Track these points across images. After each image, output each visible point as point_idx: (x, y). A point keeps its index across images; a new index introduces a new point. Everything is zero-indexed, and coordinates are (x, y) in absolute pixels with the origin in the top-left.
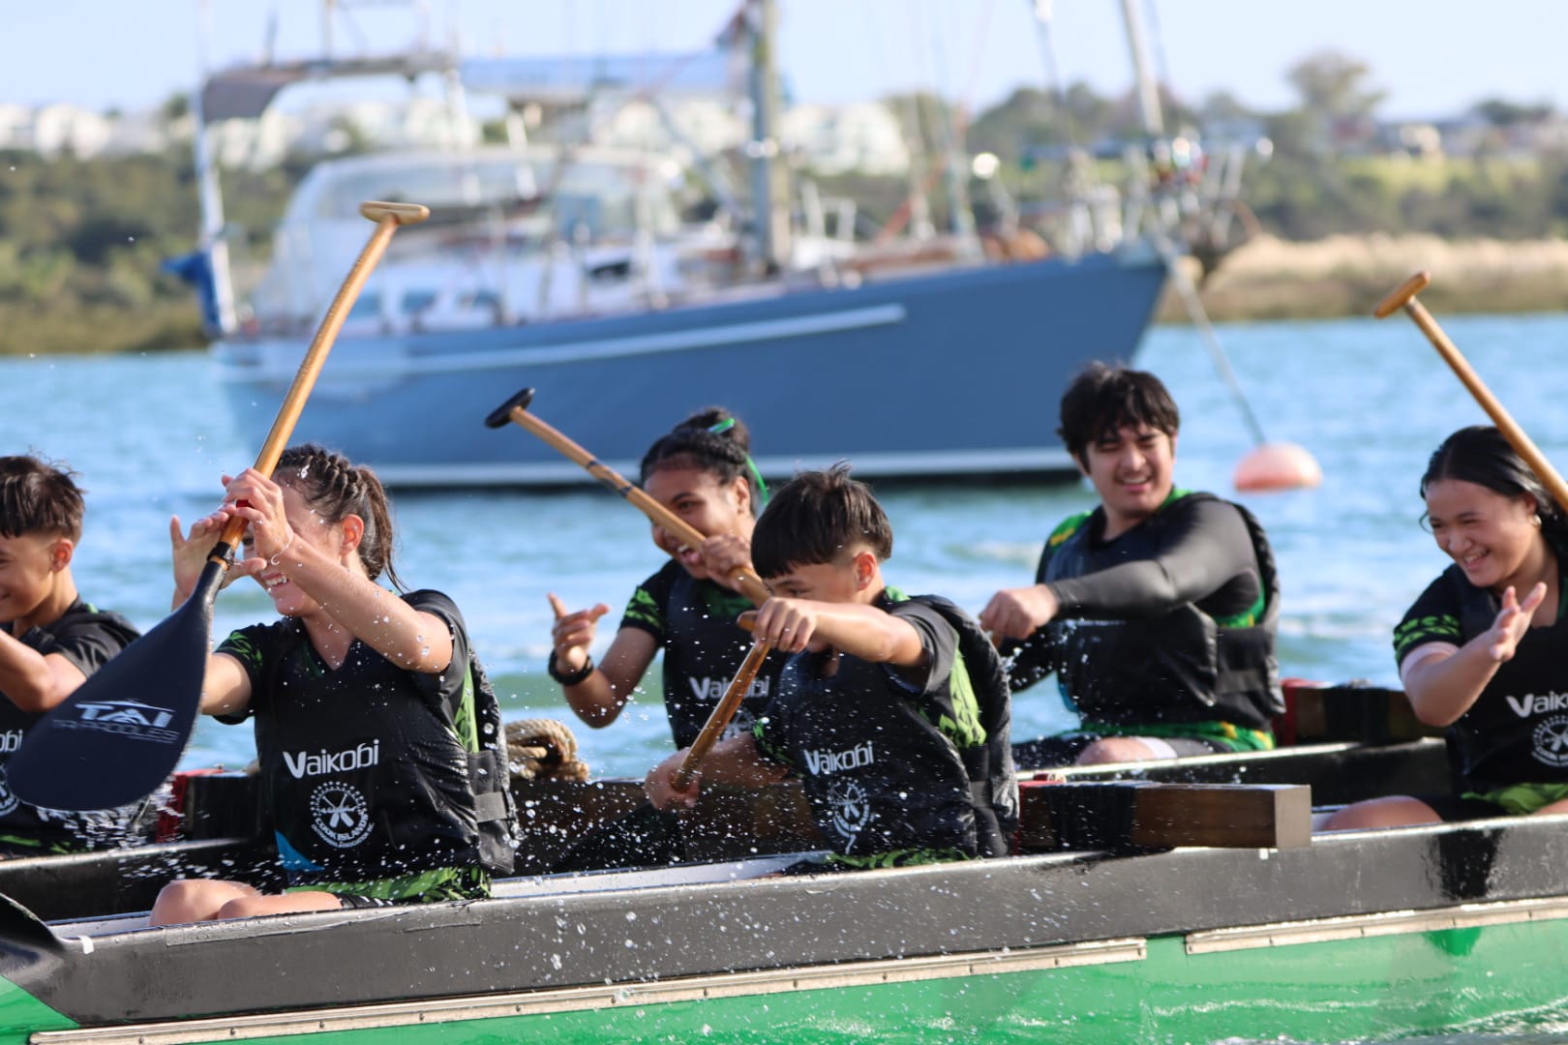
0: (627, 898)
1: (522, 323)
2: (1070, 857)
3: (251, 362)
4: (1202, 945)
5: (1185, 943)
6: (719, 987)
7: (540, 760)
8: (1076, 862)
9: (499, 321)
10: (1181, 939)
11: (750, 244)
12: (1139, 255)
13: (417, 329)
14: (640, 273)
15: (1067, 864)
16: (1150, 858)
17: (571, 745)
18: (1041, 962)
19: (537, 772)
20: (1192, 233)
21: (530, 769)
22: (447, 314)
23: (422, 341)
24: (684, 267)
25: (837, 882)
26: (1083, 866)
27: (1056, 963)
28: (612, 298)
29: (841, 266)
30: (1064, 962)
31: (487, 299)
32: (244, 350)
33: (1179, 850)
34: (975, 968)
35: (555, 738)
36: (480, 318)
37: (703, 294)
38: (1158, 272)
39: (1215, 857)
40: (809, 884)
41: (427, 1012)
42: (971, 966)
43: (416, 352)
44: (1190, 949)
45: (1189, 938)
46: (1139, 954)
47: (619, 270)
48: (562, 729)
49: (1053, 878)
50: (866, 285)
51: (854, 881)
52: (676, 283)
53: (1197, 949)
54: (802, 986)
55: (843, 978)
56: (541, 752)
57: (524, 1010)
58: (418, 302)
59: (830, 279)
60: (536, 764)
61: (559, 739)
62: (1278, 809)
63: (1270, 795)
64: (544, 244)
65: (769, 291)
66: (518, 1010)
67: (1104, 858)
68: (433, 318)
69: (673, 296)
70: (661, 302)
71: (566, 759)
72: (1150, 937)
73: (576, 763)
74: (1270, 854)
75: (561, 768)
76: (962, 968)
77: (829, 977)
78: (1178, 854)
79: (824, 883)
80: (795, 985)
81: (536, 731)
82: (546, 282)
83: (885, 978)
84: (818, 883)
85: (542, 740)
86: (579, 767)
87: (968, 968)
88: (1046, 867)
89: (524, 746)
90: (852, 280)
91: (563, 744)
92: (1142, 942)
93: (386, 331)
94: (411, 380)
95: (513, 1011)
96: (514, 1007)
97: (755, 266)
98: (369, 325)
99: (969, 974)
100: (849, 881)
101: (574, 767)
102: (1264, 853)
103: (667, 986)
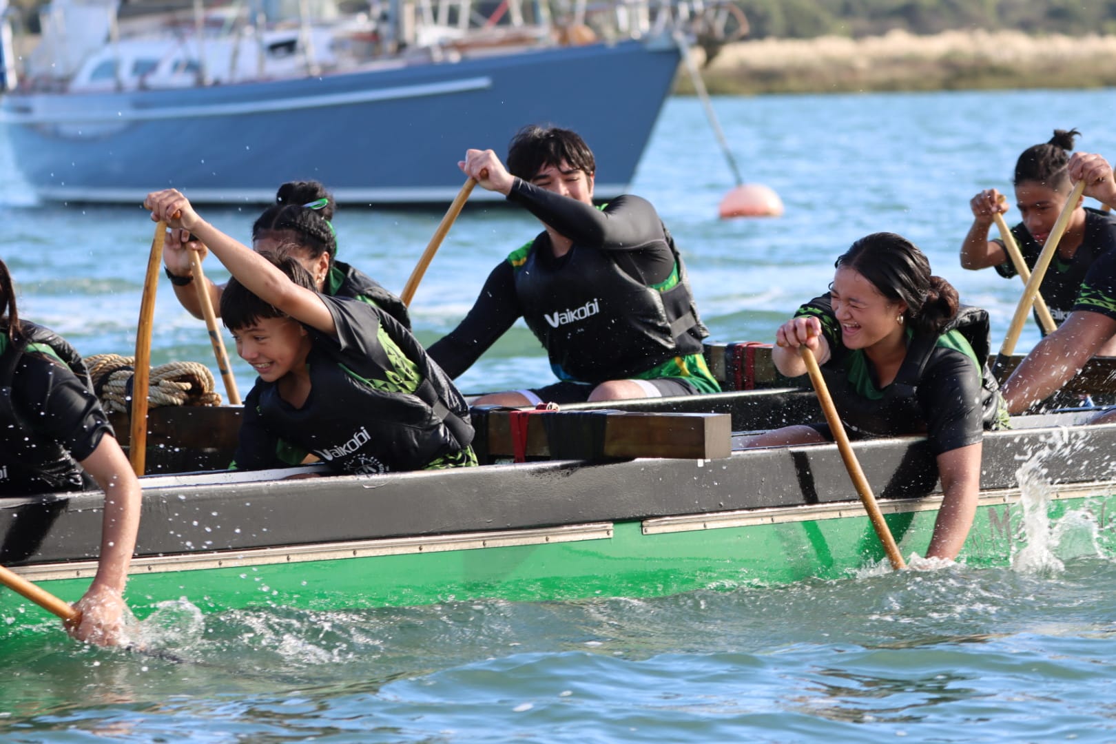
0: (234, 489)
1: (217, 83)
2: (558, 464)
3: (26, 110)
4: (653, 528)
5: (642, 526)
6: (298, 554)
7: (187, 392)
8: (563, 467)
9: (200, 82)
10: (639, 524)
11: (385, 29)
12: (661, 43)
13: (143, 87)
14: (304, 50)
15: (556, 468)
16: (617, 465)
17: (210, 381)
18: (536, 538)
19: (184, 400)
20: (699, 27)
21: (180, 398)
22: (163, 77)
23: (146, 96)
24: (336, 46)
25: (385, 480)
26: (567, 471)
27: (547, 539)
28: (283, 67)
29: (445, 46)
30: (552, 539)
31: (194, 67)
32: (21, 101)
33: (638, 460)
34: (487, 542)
35: (198, 376)
36: (185, 80)
37: (349, 65)
38: (675, 55)
39: (665, 465)
40: (366, 481)
41: (82, 570)
42: (484, 541)
43: (139, 105)
44: (646, 531)
45: (645, 523)
46: (608, 534)
47: (289, 46)
48: (203, 370)
49: (545, 479)
50: (464, 61)
51: (398, 479)
52: (330, 58)
53: (650, 530)
54: (360, 554)
55: (390, 549)
56: (188, 386)
57: (154, 569)
58: (144, 68)
59: (438, 56)
60: (184, 394)
61: (201, 377)
62: (707, 431)
63: (702, 420)
64: (234, 27)
65: (397, 64)
66: (150, 569)
67: (582, 465)
68: (154, 80)
69: (325, 68)
70: (316, 71)
71: (206, 391)
72: (616, 521)
73: (213, 394)
74: (705, 463)
75: (202, 398)
76: (478, 543)
77: (380, 548)
78: (637, 463)
79: (376, 481)
80: (354, 553)
81: (184, 371)
82: (235, 54)
83: (420, 549)
84: (372, 481)
85: (188, 377)
86: (215, 396)
87: (482, 543)
88: (540, 471)
89: (175, 381)
90: (454, 57)
91: (204, 381)
92: (610, 526)
93: (119, 88)
94: (135, 125)
95: (146, 570)
96: (147, 567)
97: (390, 46)
98: (107, 84)
99: (483, 547)
100: (394, 480)
101: (212, 397)
102: (700, 463)
103: (260, 553)
